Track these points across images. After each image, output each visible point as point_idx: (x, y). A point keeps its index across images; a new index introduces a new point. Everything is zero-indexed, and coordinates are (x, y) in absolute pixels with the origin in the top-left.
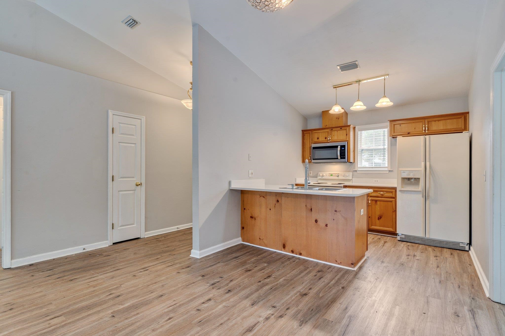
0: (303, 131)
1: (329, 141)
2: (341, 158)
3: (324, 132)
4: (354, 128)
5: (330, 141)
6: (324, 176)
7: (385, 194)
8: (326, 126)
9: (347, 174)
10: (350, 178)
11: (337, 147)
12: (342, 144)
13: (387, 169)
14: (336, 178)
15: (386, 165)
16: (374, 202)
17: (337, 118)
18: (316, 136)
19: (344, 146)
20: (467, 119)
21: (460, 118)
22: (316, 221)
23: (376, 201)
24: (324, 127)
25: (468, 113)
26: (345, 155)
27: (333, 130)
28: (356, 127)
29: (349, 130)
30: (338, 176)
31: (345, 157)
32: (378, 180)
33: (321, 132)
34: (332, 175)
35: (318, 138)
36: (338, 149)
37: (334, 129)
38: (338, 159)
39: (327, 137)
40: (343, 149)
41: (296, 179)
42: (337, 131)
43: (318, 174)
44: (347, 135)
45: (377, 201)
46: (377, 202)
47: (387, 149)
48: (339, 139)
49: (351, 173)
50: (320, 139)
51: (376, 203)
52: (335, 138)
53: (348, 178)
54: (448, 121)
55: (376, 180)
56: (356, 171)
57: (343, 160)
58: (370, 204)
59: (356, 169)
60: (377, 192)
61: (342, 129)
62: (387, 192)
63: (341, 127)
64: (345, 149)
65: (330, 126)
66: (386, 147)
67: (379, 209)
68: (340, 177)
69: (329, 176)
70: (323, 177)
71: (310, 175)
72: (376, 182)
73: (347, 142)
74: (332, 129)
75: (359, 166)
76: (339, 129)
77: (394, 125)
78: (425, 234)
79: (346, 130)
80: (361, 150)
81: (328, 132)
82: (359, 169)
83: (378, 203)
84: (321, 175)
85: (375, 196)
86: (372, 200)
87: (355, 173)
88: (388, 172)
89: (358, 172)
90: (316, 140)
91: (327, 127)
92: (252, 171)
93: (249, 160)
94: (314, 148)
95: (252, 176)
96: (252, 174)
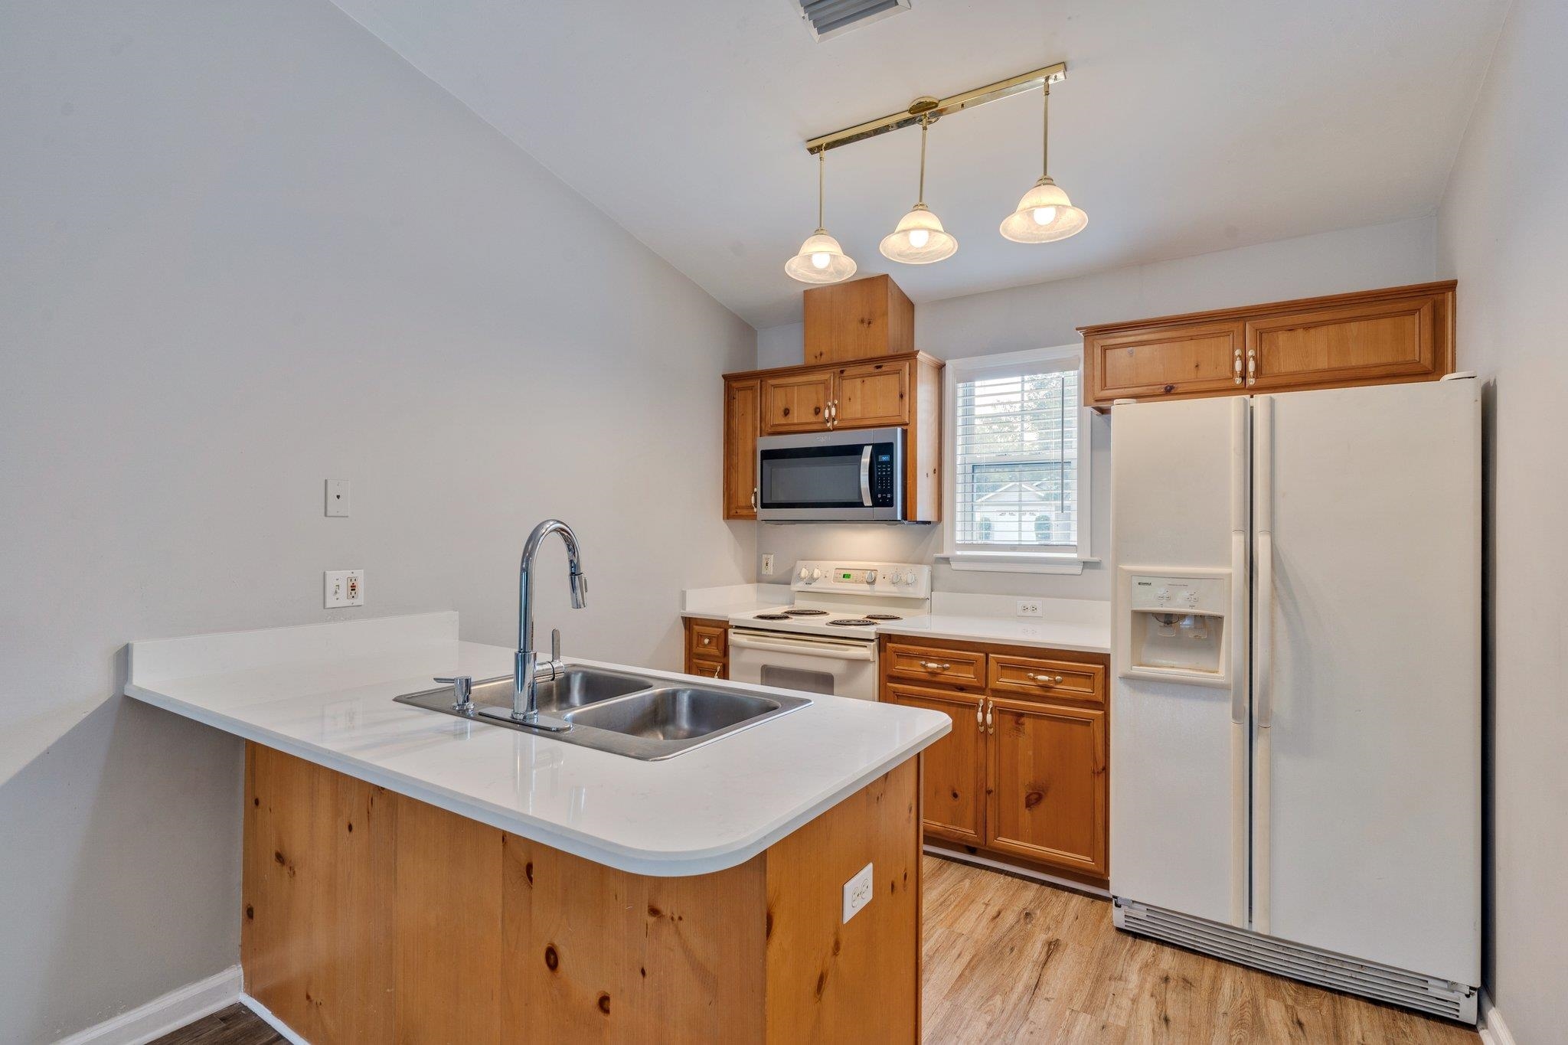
0: (728, 379)
1: (829, 425)
2: (876, 503)
3: (810, 383)
4: (940, 368)
5: (836, 423)
6: (815, 580)
7: (1057, 682)
8: (821, 354)
9: (909, 572)
10: (922, 591)
11: (856, 450)
12: (880, 436)
13: (1074, 556)
14: (864, 589)
15: (1074, 539)
16: (1008, 721)
17: (862, 321)
18: (777, 400)
19: (886, 448)
20: (1444, 319)
21: (1411, 312)
22: (552, 958)
23: (1019, 715)
24: (813, 362)
25: (1452, 286)
26: (891, 491)
27: (845, 374)
28: (948, 363)
29: (913, 374)
30: (872, 582)
31: (892, 499)
32: (1037, 602)
33: (799, 385)
34: (848, 576)
35: (787, 412)
36: (863, 460)
37: (850, 371)
38: (861, 505)
39: (822, 405)
40: (883, 463)
41: (683, 594)
42: (862, 376)
43: (792, 570)
44: (902, 396)
45: (1021, 715)
46: (1023, 720)
47: (1074, 464)
48: (872, 415)
49: (925, 570)
50: (796, 417)
51: (1017, 723)
52: (854, 410)
53: (910, 592)
54: (1354, 327)
55: (1029, 602)
56: (947, 560)
57: (881, 512)
58: (991, 731)
59: (945, 554)
60: (1023, 674)
61: (884, 369)
62: (1067, 673)
63: (877, 363)
64: (891, 463)
65: (836, 359)
66: (1071, 453)
67: (1030, 753)
68: (882, 588)
69: (836, 580)
70: (813, 585)
71: (764, 572)
72: (1029, 613)
73: (899, 430)
74: (842, 372)
75: (959, 537)
76: (870, 368)
77: (1105, 349)
78: (1250, 908)
79: (898, 372)
80: (969, 468)
81: (824, 382)
82: (959, 553)
83: (1028, 723)
84: (804, 573)
85: (1015, 689)
86: (999, 711)
87: (943, 567)
88: (1078, 570)
89: (954, 565)
90: (780, 420)
91: (824, 360)
92: (351, 575)
93: (328, 514)
94: (767, 455)
95: (356, 602)
96: (352, 590)
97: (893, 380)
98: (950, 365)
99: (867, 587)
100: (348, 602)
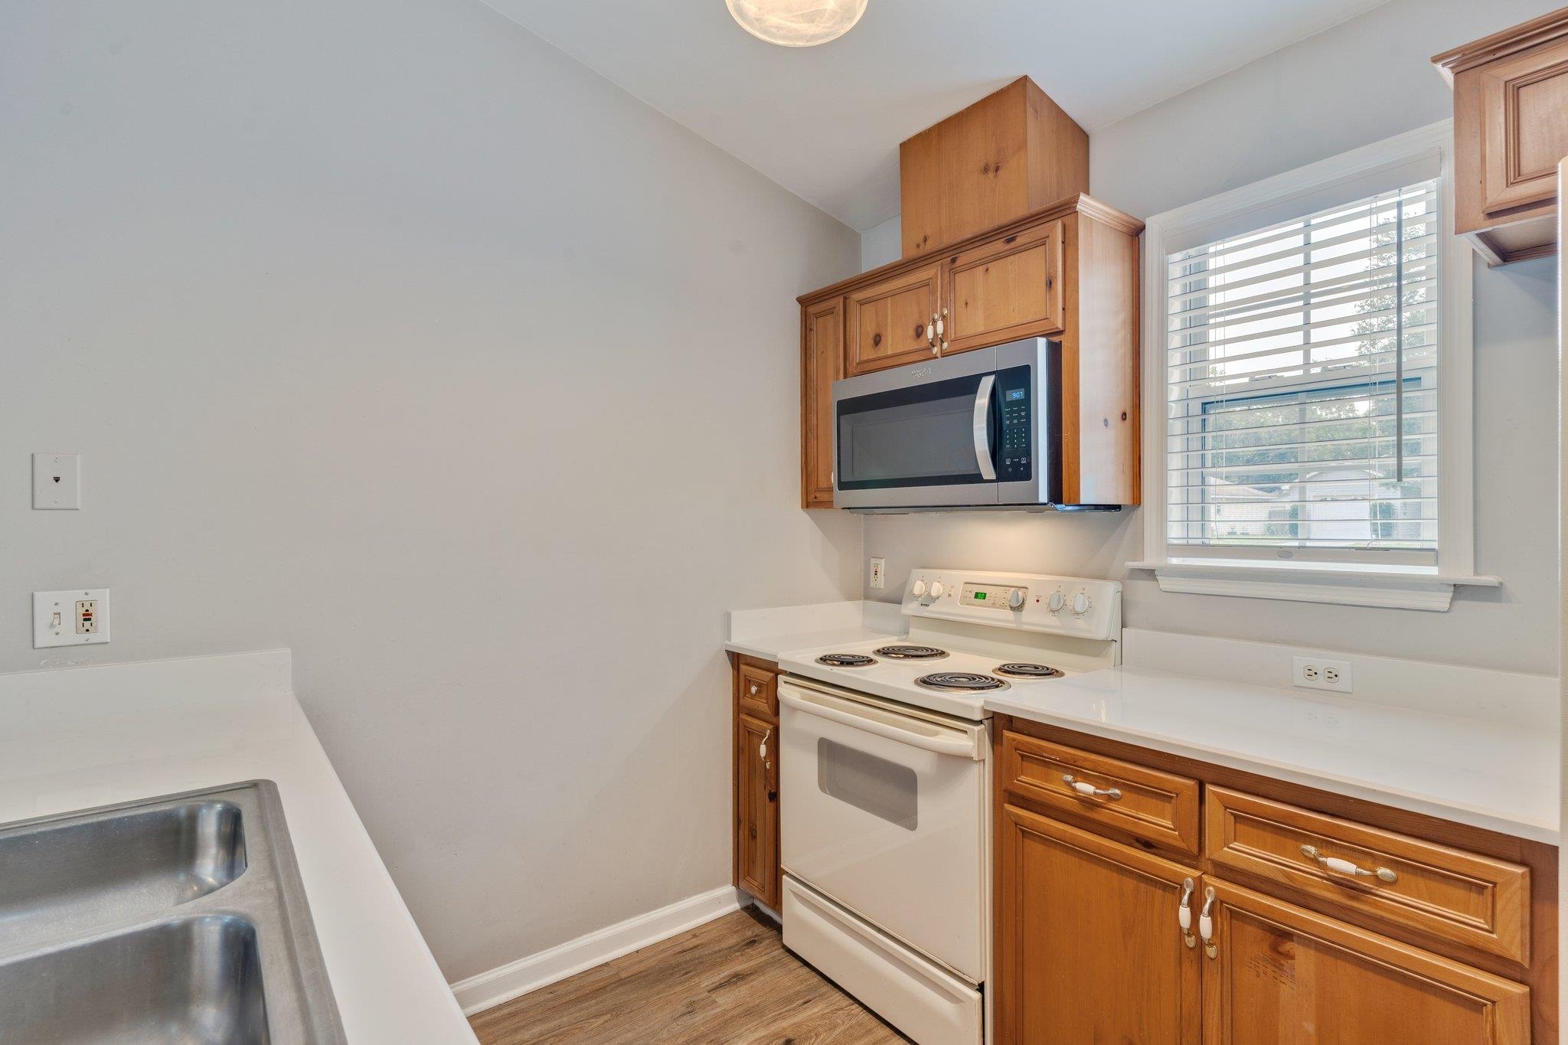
0: (805, 302)
1: (935, 350)
2: (1002, 475)
3: (908, 289)
4: (1135, 233)
5: (945, 345)
6: (935, 599)
7: (1380, 881)
8: (925, 240)
9: (1080, 593)
10: (1102, 624)
11: (967, 386)
12: (1007, 358)
13: (1432, 571)
14: (1004, 617)
15: (1430, 535)
16: (1253, 944)
17: (986, 170)
18: (864, 324)
19: (1020, 376)
23: (1279, 936)
24: (914, 253)
26: (1027, 452)
27: (958, 263)
28: (1150, 221)
29: (1069, 242)
30: (1018, 608)
31: (1028, 466)
32: (1341, 662)
33: (893, 294)
34: (984, 596)
35: (877, 340)
36: (978, 402)
37: (964, 259)
38: (976, 478)
39: (924, 321)
40: (1017, 403)
42: (985, 262)
43: (904, 585)
44: (1050, 284)
45: (1287, 936)
46: (1288, 946)
47: (1430, 379)
48: (1002, 325)
49: (1109, 592)
50: (889, 347)
51: (1275, 949)
52: (974, 322)
53: (1081, 628)
55: (1322, 661)
56: (1150, 574)
57: (1012, 490)
58: (1211, 952)
59: (1148, 562)
60: (1290, 843)
61: (1020, 241)
62: (1409, 868)
63: (1009, 233)
64: (1026, 403)
65: (947, 240)
66: (1423, 357)
67: (1311, 1028)
68: (1034, 618)
69: (964, 601)
70: (932, 607)
71: (872, 584)
72: (1321, 681)
73: (1042, 343)
74: (954, 261)
75: (1175, 532)
76: (998, 246)
77: (1514, 90)
79: (1042, 242)
80: (1196, 408)
81: (926, 284)
82: (1175, 561)
83: (1304, 960)
84: (918, 587)
85: (1267, 874)
86: (1228, 913)
87: (1143, 586)
88: (1442, 600)
89: (1165, 583)
90: (870, 354)
91: (930, 246)
92: (85, 598)
93: (37, 506)
94: (847, 407)
95: (93, 637)
96: (85, 620)
97: (1035, 257)
98: (1153, 225)
99: (1010, 615)
100: (82, 638)
